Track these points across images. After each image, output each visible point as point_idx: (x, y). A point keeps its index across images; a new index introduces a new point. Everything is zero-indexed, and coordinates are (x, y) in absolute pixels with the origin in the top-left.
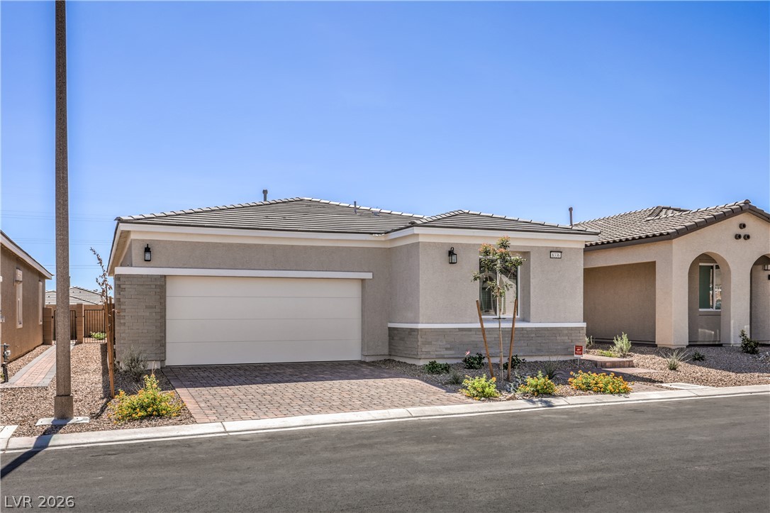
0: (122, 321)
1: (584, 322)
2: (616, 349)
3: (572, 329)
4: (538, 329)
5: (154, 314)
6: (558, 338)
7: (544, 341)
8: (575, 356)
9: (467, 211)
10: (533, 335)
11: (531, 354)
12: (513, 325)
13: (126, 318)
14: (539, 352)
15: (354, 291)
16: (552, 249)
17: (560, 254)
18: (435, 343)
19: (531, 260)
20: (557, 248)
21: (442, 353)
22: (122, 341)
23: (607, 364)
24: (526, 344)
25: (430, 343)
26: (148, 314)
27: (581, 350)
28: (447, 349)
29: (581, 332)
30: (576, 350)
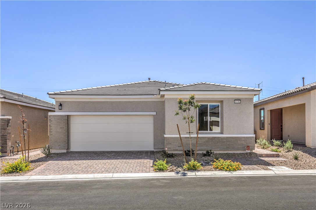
0: (51, 133)
1: (254, 134)
2: (285, 147)
3: (247, 138)
4: (227, 138)
5: (63, 131)
6: (239, 142)
7: (231, 143)
8: (247, 151)
9: (204, 83)
10: (225, 140)
11: (224, 149)
12: (197, 136)
13: (53, 132)
14: (228, 148)
15: (151, 120)
16: (235, 99)
17: (240, 101)
18: (173, 144)
19: (224, 104)
20: (238, 98)
21: (177, 148)
22: (51, 141)
23: (263, 155)
24: (221, 145)
25: (171, 144)
26: (61, 131)
27: (249, 148)
28: (179, 146)
29: (252, 139)
30: (247, 148)
